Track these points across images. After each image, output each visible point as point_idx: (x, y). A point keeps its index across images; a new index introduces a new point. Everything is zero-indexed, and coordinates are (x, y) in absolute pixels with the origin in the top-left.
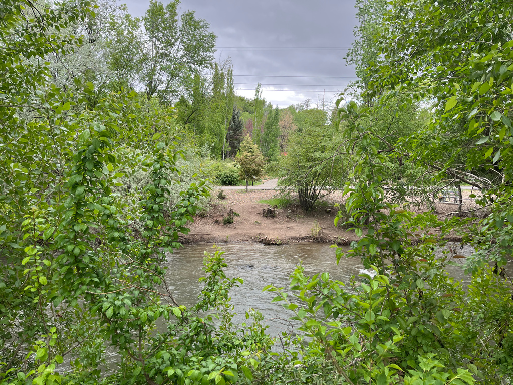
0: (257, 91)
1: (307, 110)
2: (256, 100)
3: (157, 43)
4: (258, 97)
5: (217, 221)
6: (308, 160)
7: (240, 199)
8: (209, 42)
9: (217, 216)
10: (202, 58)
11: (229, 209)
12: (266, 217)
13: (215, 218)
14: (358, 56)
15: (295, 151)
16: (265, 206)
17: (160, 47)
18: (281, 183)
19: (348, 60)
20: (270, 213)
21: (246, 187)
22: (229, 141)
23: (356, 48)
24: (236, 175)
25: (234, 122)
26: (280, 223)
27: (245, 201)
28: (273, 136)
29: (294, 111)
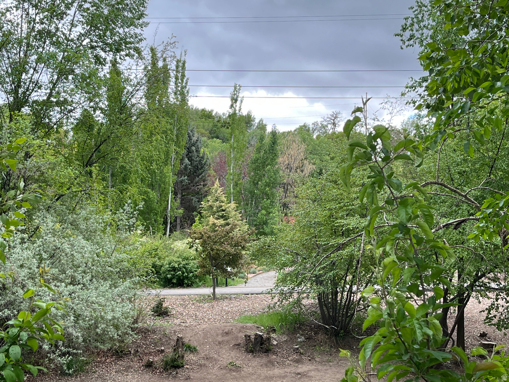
0: (234, 100)
1: (334, 133)
2: (233, 116)
3: (32, 11)
4: (235, 110)
5: (149, 365)
6: (335, 232)
7: (199, 315)
8: (134, 9)
9: (150, 354)
10: (121, 39)
11: (175, 338)
12: (252, 351)
13: (146, 359)
14: (425, 31)
15: (308, 214)
16: (251, 328)
17: (38, 19)
18: (283, 280)
19: (404, 38)
20: (261, 344)
21: (211, 290)
22: (179, 196)
23: (420, 16)
24: (193, 264)
25: (190, 159)
26: (282, 364)
27: (209, 319)
28: (267, 185)
29: (309, 135)
